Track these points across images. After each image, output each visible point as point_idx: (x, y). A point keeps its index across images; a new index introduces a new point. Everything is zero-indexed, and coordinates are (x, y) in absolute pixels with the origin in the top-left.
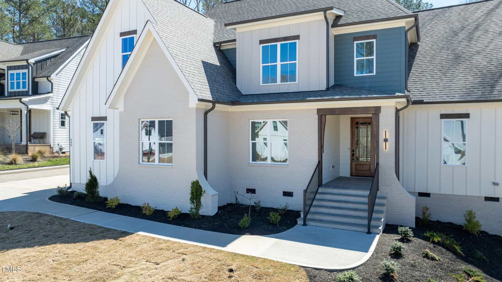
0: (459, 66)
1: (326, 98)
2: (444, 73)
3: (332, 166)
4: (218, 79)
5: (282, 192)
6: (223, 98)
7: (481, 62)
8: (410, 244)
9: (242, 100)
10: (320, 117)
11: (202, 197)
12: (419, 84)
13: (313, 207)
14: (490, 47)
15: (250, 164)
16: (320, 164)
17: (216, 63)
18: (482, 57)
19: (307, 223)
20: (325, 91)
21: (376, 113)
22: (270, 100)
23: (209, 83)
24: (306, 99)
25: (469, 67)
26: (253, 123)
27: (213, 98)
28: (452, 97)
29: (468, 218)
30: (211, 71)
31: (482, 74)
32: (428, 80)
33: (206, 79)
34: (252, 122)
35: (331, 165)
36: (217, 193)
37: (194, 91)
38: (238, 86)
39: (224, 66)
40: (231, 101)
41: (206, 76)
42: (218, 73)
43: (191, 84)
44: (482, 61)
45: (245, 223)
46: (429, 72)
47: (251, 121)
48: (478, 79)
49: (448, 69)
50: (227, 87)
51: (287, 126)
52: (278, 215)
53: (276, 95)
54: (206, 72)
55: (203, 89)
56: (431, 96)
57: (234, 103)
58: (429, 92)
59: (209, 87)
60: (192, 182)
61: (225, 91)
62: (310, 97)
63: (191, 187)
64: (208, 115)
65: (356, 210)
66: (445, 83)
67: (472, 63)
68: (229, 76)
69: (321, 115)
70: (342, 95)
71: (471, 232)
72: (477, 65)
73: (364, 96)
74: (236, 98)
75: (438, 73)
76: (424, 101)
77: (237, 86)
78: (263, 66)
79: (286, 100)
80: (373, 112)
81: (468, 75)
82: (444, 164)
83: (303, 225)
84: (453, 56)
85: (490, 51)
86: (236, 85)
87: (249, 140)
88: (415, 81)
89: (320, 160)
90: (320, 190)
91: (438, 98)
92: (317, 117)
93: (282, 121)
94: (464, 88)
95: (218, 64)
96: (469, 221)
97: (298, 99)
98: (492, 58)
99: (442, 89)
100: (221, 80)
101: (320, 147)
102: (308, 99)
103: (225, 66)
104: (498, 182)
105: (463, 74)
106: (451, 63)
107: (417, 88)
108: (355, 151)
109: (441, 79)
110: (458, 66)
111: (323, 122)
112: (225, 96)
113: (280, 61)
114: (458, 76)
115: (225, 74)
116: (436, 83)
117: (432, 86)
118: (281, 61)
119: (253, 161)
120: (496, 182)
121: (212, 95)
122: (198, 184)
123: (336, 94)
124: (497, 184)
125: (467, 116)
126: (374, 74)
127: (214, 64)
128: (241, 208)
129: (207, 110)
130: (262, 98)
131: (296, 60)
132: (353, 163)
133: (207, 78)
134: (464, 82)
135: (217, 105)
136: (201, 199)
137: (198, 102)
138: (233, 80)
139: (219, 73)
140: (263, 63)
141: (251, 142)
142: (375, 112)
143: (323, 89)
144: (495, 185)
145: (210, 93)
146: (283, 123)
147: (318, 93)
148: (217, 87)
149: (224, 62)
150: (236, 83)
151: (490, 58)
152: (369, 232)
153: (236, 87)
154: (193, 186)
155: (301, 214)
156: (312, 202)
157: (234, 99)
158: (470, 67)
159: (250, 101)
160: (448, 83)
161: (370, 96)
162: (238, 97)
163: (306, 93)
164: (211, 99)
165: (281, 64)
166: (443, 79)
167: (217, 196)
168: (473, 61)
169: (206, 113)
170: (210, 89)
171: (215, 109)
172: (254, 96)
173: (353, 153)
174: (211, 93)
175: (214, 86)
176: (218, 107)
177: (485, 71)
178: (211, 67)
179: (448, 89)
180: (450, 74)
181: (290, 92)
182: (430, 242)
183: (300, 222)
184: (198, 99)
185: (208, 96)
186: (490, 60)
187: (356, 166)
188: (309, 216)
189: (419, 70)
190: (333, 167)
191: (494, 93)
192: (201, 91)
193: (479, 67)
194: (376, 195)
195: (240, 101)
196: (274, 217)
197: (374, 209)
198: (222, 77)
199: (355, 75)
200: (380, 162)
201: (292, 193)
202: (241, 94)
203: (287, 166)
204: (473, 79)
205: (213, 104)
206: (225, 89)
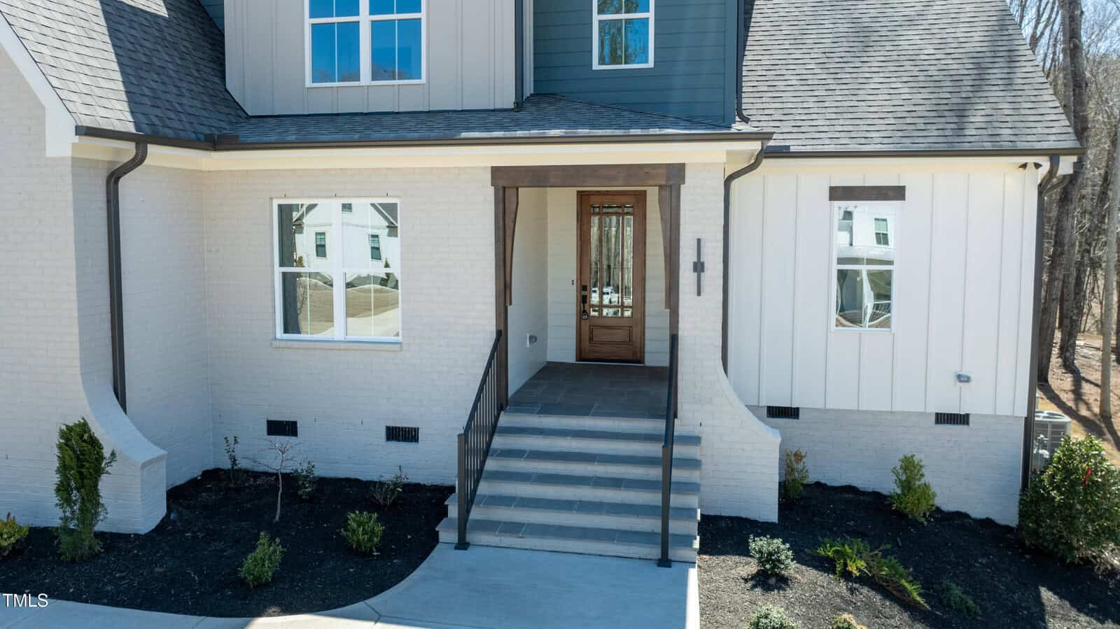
0: (868, 54)
1: (519, 133)
2: (832, 71)
3: (531, 338)
4: (160, 59)
5: (384, 430)
6: (176, 124)
7: (921, 47)
8: (789, 593)
9: (244, 133)
10: (501, 192)
11: (104, 477)
12: (768, 100)
13: (486, 478)
14: (935, 8)
15: (276, 344)
16: (502, 338)
17: (154, 7)
18: (921, 32)
19: (470, 537)
20: (511, 110)
21: (671, 183)
22: (340, 137)
23: (123, 73)
24: (458, 137)
25: (894, 58)
26: (285, 211)
27: (137, 125)
28: (863, 141)
29: (904, 478)
30: (133, 32)
31: (929, 79)
32: (791, 88)
33: (113, 57)
34: (280, 206)
35: (528, 335)
36: (163, 452)
37: (61, 100)
38: (232, 84)
39: (186, 22)
40: (206, 136)
41: (114, 46)
42: (161, 42)
43: (49, 71)
44: (919, 42)
45: (263, 565)
46: (794, 67)
47: (276, 203)
48: (921, 90)
49: (841, 60)
50: (193, 87)
51: (397, 222)
52: (375, 522)
53: (358, 119)
54: (113, 32)
55: (98, 92)
56: (808, 136)
57: (214, 143)
58: (799, 123)
59: (121, 87)
60: (64, 428)
61: (184, 101)
62: (469, 129)
63: (60, 447)
64: (122, 182)
65: (616, 483)
66: (839, 98)
67: (900, 48)
68: (200, 54)
69: (504, 188)
70: (570, 127)
71: (910, 516)
72: (912, 53)
73: (638, 132)
74: (223, 125)
75: (815, 71)
76: (792, 149)
77: (228, 87)
78: (313, 25)
79: (392, 135)
80: (663, 182)
81: (893, 80)
82: (837, 326)
83: (456, 548)
84: (850, 25)
85: (936, 17)
86: (225, 85)
87: (273, 266)
88: (755, 89)
89: (502, 328)
90: (505, 420)
91: (827, 142)
92: (491, 191)
93: (380, 204)
94: (890, 115)
95: (163, 12)
96: (907, 486)
97: (433, 134)
98: (946, 36)
99: (834, 116)
100: (170, 66)
101: (502, 286)
102: (464, 135)
103: (189, 20)
104: (969, 375)
105: (881, 75)
106: (845, 44)
107: (766, 112)
108: (588, 288)
109: (827, 87)
110: (864, 54)
111: (510, 207)
112: (183, 117)
113: (368, 12)
114: (870, 80)
115: (185, 46)
116: (815, 99)
117: (805, 105)
118: (373, 11)
119: (286, 331)
120: (963, 373)
121: (132, 113)
122: (86, 437)
123: (549, 120)
124: (968, 380)
125: (898, 193)
126: (651, 64)
127: (148, 10)
128: (249, 487)
129: (119, 166)
130: (312, 129)
131: (420, 11)
132: (583, 322)
133: (117, 55)
134: (888, 97)
135: (152, 149)
136: (101, 486)
137: (76, 139)
138: (214, 66)
139: (164, 39)
140: (312, 16)
141: (278, 271)
142: (668, 179)
143: (506, 107)
144: (961, 381)
145: (125, 107)
146: (380, 208)
147: (493, 119)
148: (154, 85)
149: (183, 7)
150: (223, 78)
151: (939, 36)
152: (665, 562)
153: (226, 90)
154: (68, 440)
155: (450, 508)
156: (483, 463)
157: (218, 128)
158: (896, 58)
159: (273, 138)
160: (845, 98)
161: (657, 131)
162: (231, 123)
163: (455, 115)
164: (131, 128)
165: (373, 22)
166: (832, 87)
167: (164, 463)
168: (901, 43)
169: (114, 177)
170: (126, 92)
171: (145, 163)
172: (287, 121)
173: (584, 293)
174: (130, 108)
175: (145, 81)
176: (158, 154)
177: (933, 71)
178: (135, 19)
179: (850, 116)
180: (848, 76)
181: (402, 110)
182: (834, 573)
183: (447, 535)
184: (77, 127)
185: (119, 116)
186: (940, 41)
187: (591, 332)
188: (476, 514)
189: (766, 60)
190: (533, 339)
191: (967, 132)
192: (89, 100)
193: (918, 58)
194: (673, 433)
195: (237, 137)
196: (364, 529)
197: (673, 479)
198: (175, 53)
199: (596, 66)
200: (680, 333)
201: (416, 430)
202: (242, 114)
203: (397, 347)
204: (907, 90)
205: (137, 148)
206: (187, 93)
